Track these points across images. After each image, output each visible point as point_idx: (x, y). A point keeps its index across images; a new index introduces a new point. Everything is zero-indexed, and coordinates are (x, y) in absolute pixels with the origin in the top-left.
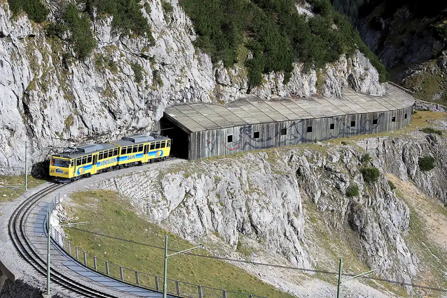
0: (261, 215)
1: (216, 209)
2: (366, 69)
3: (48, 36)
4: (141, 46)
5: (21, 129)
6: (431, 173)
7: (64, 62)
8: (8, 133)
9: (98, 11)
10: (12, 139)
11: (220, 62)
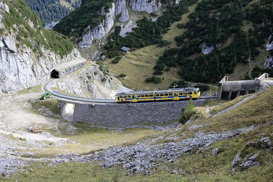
0: (75, 90)
1: (68, 90)
2: (77, 52)
3: (33, 52)
4: (49, 52)
5: (33, 75)
6: (97, 76)
7: (38, 58)
8: (30, 76)
9: (41, 44)
10: (32, 78)
11: (56, 54)
